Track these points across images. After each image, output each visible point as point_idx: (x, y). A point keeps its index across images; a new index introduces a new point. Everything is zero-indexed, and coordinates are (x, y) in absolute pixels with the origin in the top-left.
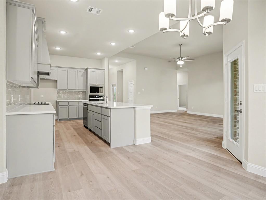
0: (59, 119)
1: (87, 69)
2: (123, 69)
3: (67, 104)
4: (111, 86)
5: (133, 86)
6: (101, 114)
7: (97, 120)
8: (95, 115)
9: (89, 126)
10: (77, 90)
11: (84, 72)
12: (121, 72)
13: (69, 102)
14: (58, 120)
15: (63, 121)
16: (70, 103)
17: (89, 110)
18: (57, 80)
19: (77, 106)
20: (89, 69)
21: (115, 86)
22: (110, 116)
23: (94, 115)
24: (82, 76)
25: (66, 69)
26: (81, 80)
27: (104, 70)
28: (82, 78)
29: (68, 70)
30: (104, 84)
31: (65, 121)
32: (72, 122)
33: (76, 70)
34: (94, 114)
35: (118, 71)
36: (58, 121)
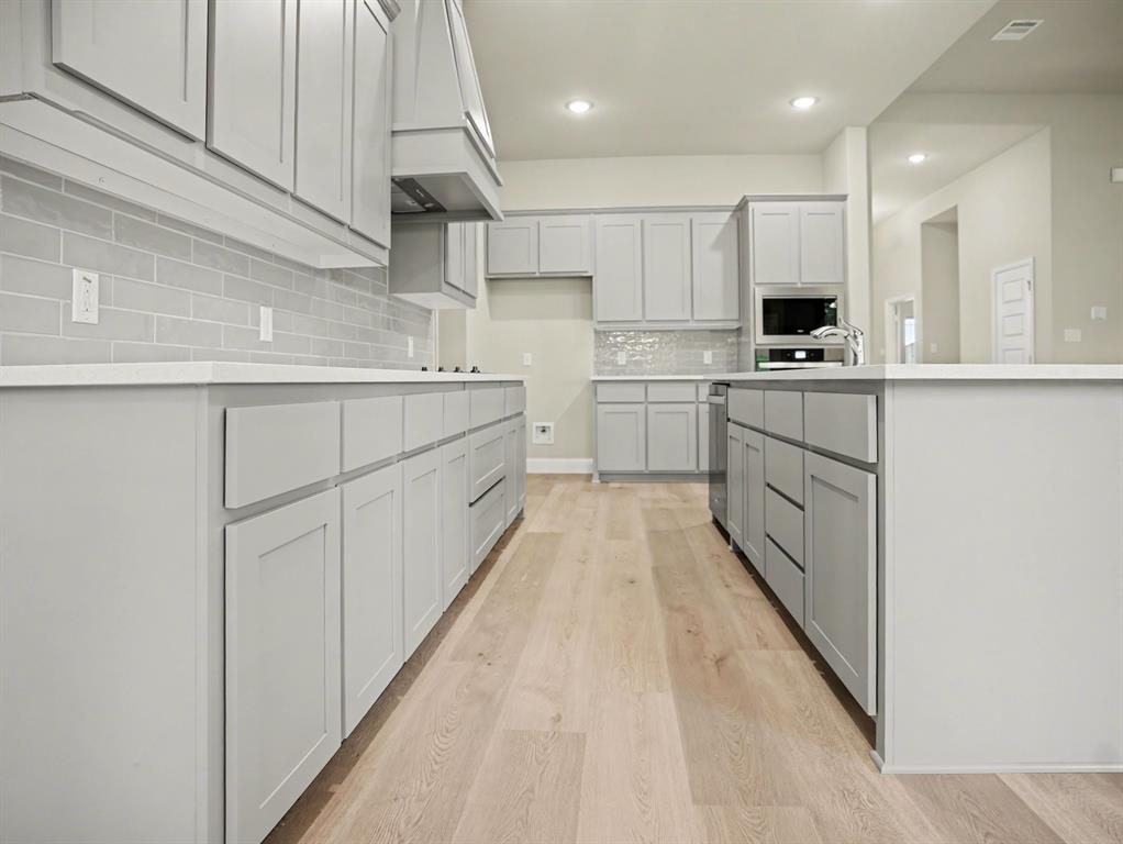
0: (601, 474)
1: (741, 209)
2: (955, 208)
3: (637, 393)
4: (889, 310)
5: (1029, 296)
6: (802, 446)
7: (773, 488)
8: (762, 452)
9: (733, 527)
10: (692, 325)
11: (727, 224)
12: (945, 227)
13: (651, 388)
14: (596, 475)
15: (618, 485)
16: (656, 393)
17: (735, 422)
18: (591, 278)
19: (693, 407)
20: (750, 204)
21: (912, 317)
22: (872, 459)
23: (757, 450)
24: (717, 245)
25: (635, 219)
26: (713, 268)
27: (840, 203)
28: (716, 259)
29: (642, 222)
30: (843, 284)
31: (626, 485)
32: (661, 491)
33: (684, 218)
34: (760, 446)
35: (924, 225)
36: (596, 481)
